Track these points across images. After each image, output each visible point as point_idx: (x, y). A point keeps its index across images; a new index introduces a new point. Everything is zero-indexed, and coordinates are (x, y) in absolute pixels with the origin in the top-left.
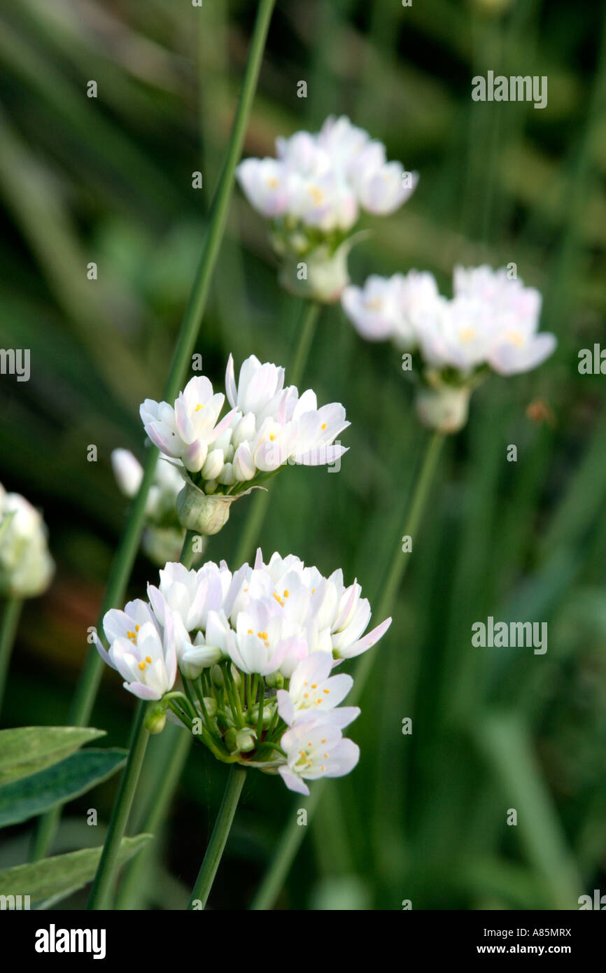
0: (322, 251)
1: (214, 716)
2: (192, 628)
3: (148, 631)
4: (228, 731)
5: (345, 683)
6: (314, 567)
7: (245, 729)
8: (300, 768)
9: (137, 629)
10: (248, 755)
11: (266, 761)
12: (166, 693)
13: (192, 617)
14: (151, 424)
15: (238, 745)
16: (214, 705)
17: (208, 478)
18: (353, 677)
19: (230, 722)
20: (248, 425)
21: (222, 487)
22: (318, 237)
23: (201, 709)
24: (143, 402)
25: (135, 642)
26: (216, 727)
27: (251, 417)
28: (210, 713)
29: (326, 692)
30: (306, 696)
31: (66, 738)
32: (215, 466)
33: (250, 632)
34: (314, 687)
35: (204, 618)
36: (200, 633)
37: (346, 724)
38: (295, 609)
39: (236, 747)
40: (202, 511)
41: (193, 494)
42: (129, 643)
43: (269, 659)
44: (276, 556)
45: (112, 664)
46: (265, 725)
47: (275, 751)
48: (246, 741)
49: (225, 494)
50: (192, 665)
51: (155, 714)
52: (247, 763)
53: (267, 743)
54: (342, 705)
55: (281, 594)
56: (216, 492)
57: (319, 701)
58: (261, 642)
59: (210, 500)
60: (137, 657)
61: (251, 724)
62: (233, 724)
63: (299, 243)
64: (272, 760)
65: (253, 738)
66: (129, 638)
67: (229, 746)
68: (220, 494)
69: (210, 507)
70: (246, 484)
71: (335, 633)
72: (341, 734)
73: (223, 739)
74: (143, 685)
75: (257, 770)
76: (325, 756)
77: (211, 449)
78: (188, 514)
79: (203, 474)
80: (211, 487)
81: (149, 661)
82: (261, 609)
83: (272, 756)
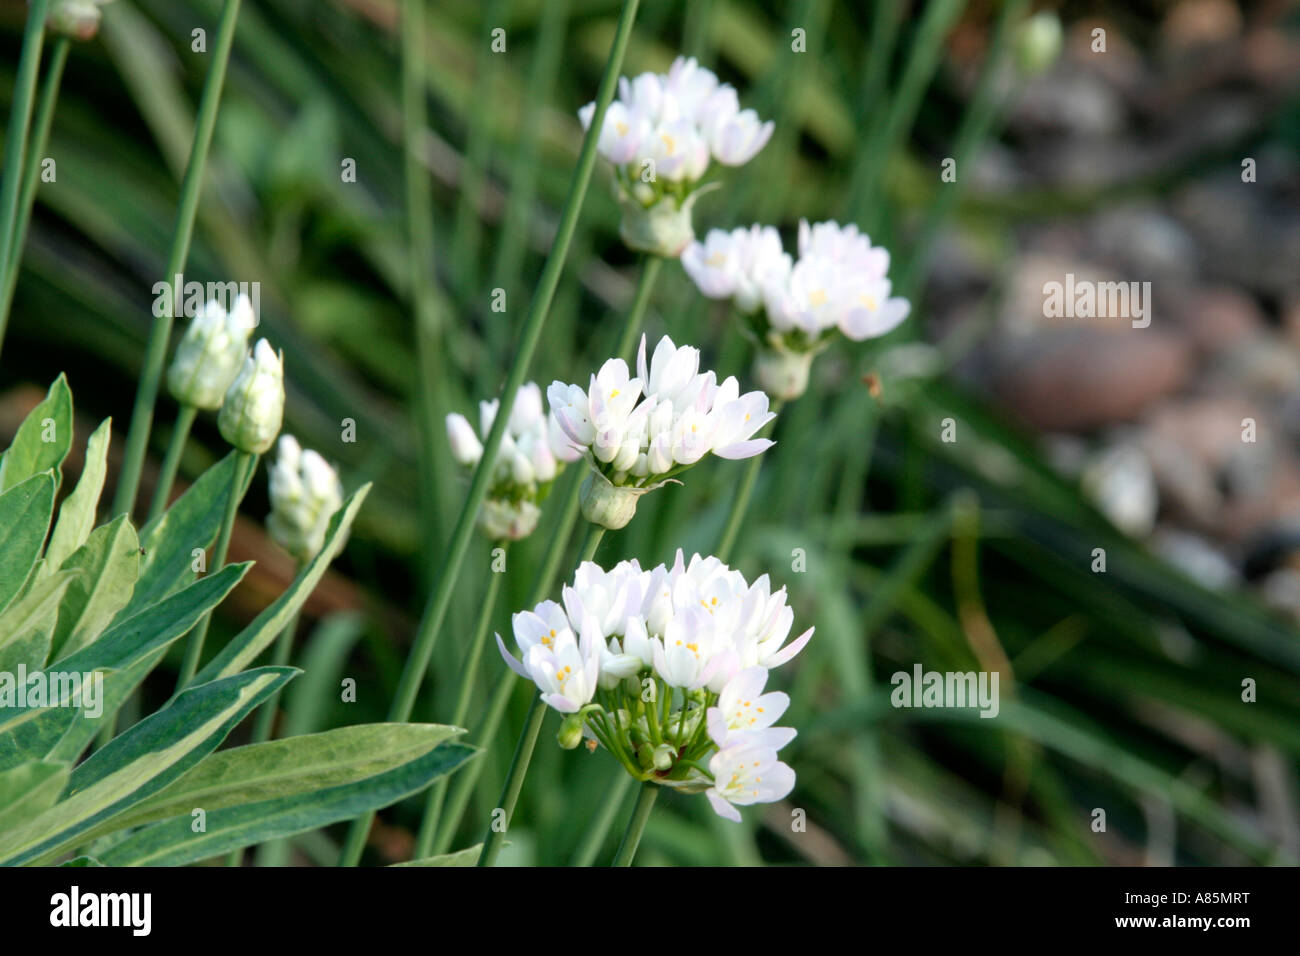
0: (669, 202)
1: (627, 730)
2: (608, 635)
3: (565, 638)
4: (642, 747)
5: (781, 701)
6: (738, 571)
7: (664, 745)
8: (729, 792)
9: (553, 635)
10: (663, 773)
11: (681, 780)
12: (584, 706)
13: (610, 625)
14: (562, 409)
15: (654, 762)
16: (629, 718)
17: (619, 469)
18: (790, 695)
19: (645, 736)
20: (664, 414)
21: (631, 478)
22: (664, 187)
23: (614, 721)
24: (551, 384)
25: (551, 648)
26: (630, 742)
27: (668, 405)
28: (624, 727)
29: (760, 710)
30: (739, 715)
31: (425, 735)
32: (627, 455)
33: (678, 643)
34: (747, 705)
35: (623, 623)
36: (615, 640)
37: (782, 745)
38: (725, 618)
39: (653, 765)
40: (610, 504)
41: (600, 485)
42: (544, 649)
43: (698, 674)
44: (696, 557)
45: (527, 674)
46: (684, 740)
47: (692, 769)
48: (663, 760)
49: (634, 486)
50: (610, 675)
51: (572, 727)
52: (662, 781)
53: (686, 761)
54: (778, 724)
55: (708, 601)
56: (626, 483)
57: (753, 720)
58: (692, 654)
59: (619, 492)
60: (554, 664)
61: (667, 738)
62: (648, 739)
63: (645, 193)
64: (689, 779)
65: (671, 755)
66: (543, 643)
67: (643, 763)
68: (630, 486)
69: (619, 500)
70: (660, 477)
71: (760, 642)
72: (776, 757)
73: (636, 755)
74: (560, 696)
75: (670, 789)
76: (757, 780)
77: (626, 437)
78: (594, 506)
79: (615, 465)
80: (620, 479)
81: (567, 670)
82: (690, 620)
83: (689, 775)
